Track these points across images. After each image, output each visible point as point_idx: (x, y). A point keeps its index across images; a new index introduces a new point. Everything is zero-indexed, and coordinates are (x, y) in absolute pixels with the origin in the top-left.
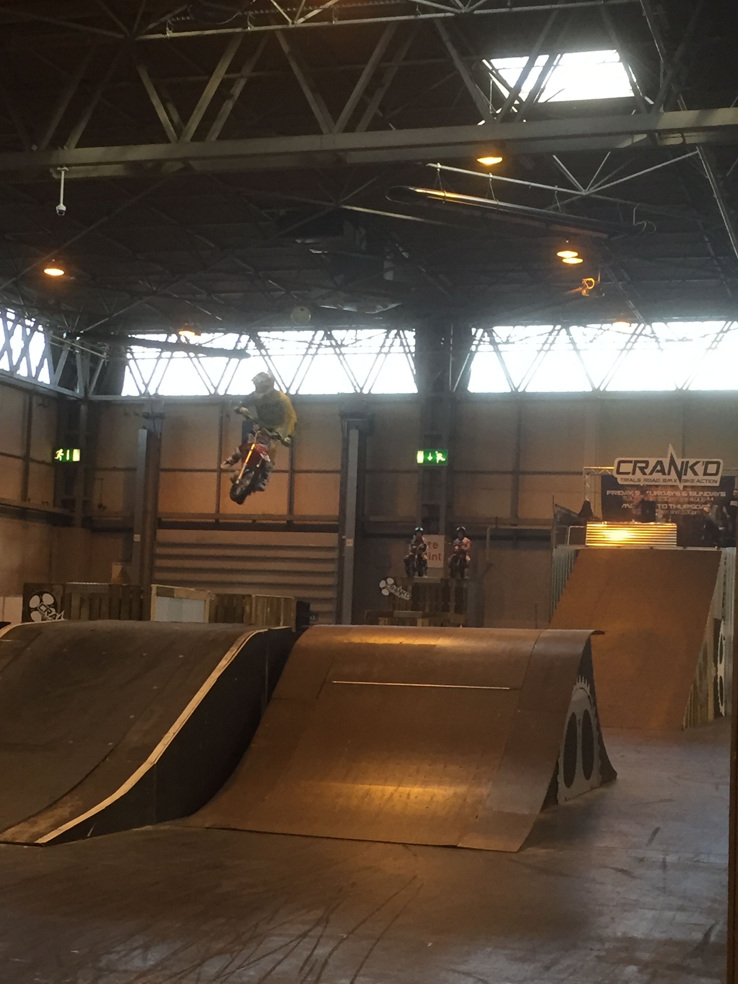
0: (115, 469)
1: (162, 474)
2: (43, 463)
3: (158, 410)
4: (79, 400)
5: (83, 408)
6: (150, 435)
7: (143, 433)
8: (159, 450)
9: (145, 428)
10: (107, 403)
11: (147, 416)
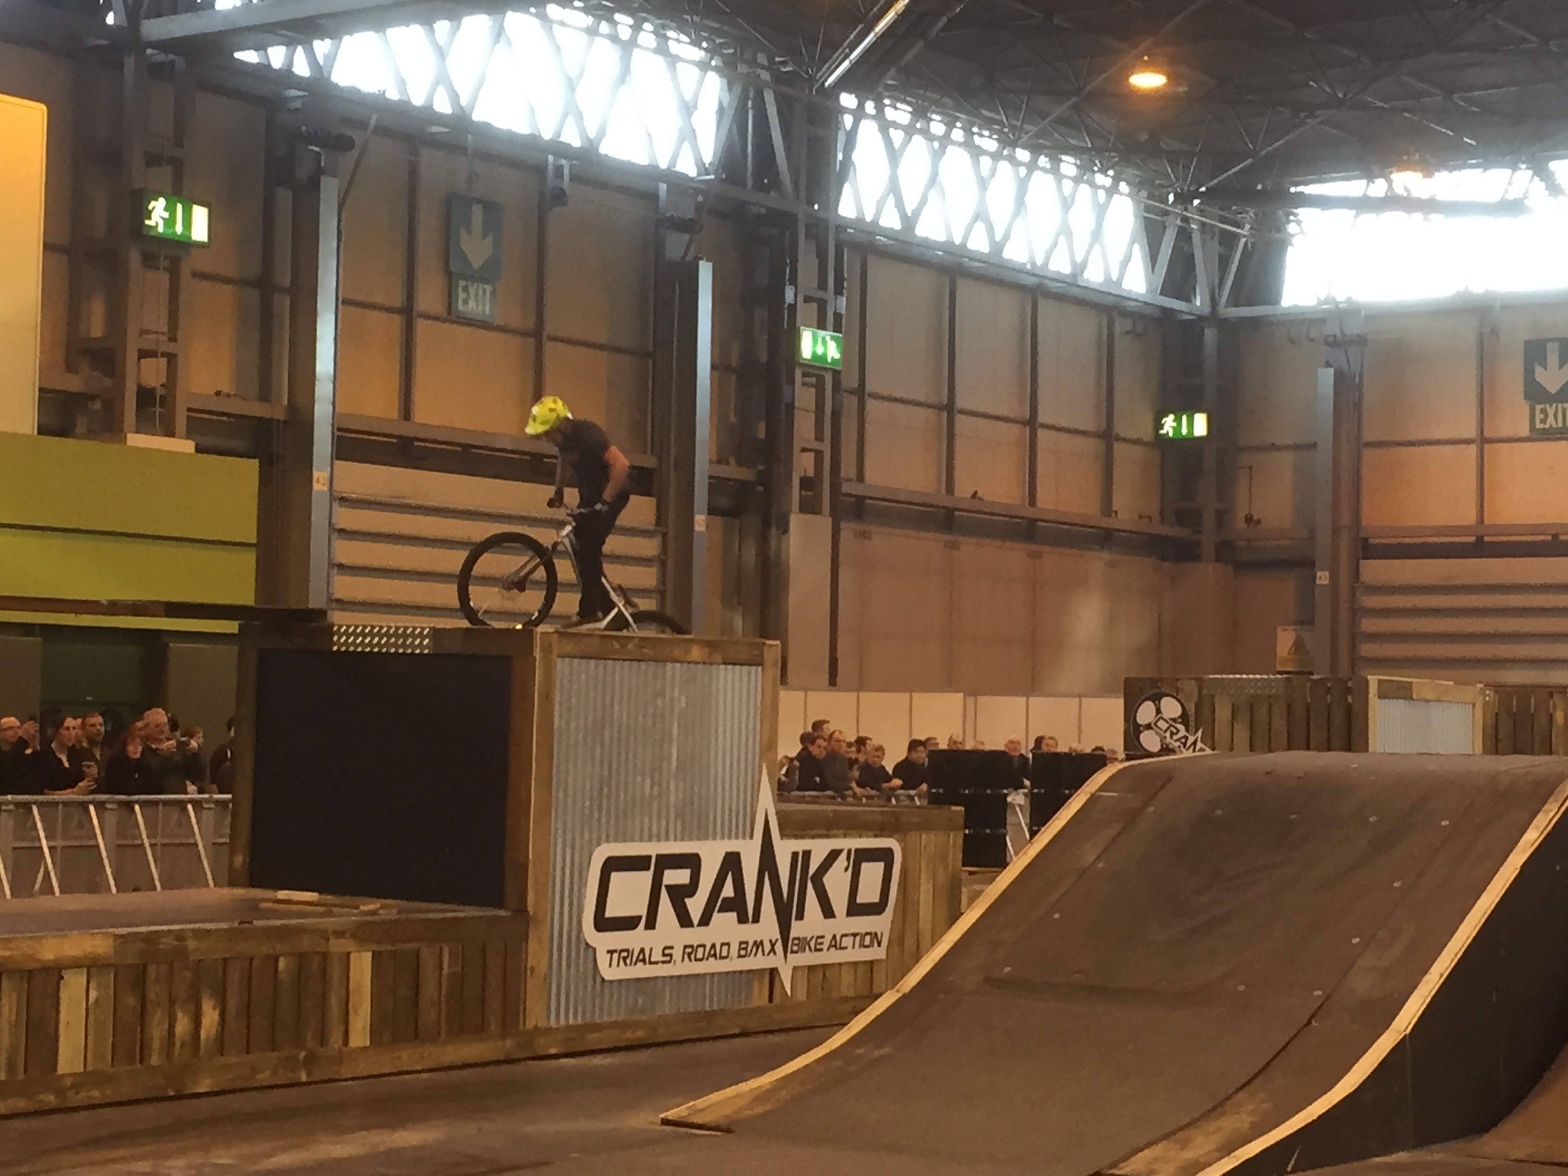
0: (1275, 447)
1: (1367, 453)
2: (1137, 442)
3: (1353, 328)
4: (1200, 318)
5: (1210, 335)
6: (1339, 377)
7: (1327, 376)
8: (1358, 405)
9: (1328, 365)
10: (1255, 323)
11: (1333, 343)
